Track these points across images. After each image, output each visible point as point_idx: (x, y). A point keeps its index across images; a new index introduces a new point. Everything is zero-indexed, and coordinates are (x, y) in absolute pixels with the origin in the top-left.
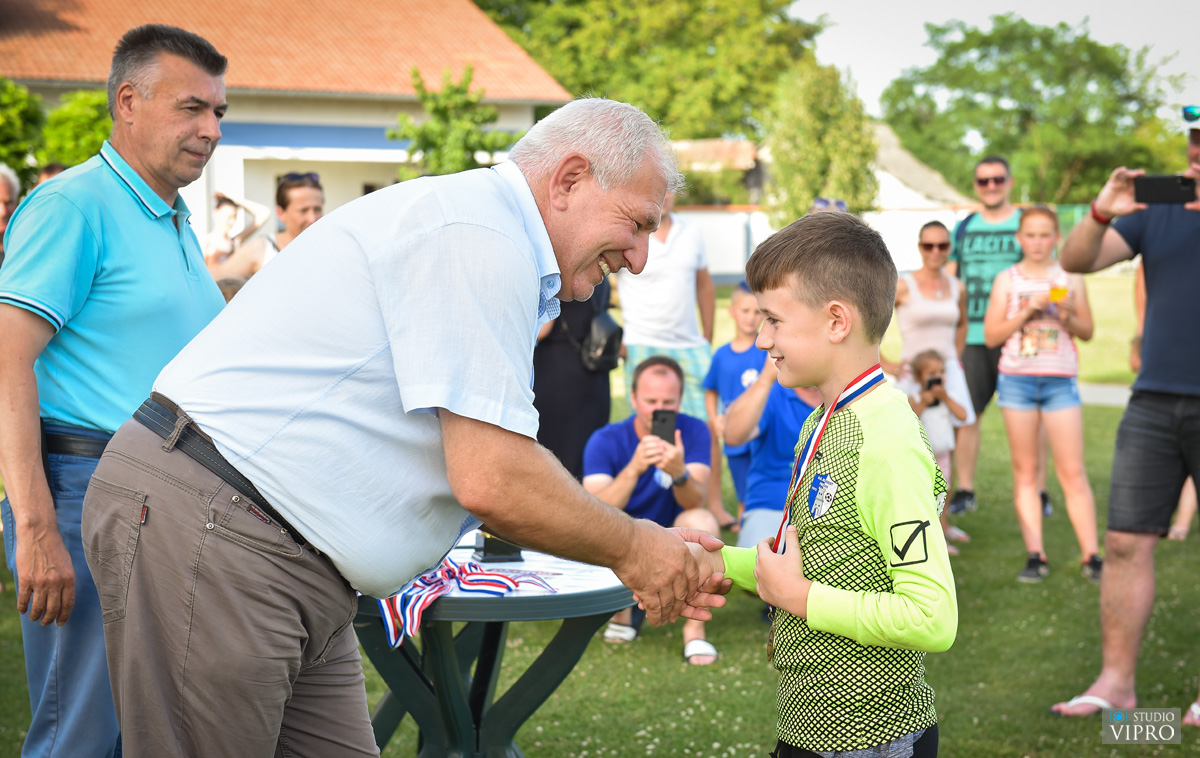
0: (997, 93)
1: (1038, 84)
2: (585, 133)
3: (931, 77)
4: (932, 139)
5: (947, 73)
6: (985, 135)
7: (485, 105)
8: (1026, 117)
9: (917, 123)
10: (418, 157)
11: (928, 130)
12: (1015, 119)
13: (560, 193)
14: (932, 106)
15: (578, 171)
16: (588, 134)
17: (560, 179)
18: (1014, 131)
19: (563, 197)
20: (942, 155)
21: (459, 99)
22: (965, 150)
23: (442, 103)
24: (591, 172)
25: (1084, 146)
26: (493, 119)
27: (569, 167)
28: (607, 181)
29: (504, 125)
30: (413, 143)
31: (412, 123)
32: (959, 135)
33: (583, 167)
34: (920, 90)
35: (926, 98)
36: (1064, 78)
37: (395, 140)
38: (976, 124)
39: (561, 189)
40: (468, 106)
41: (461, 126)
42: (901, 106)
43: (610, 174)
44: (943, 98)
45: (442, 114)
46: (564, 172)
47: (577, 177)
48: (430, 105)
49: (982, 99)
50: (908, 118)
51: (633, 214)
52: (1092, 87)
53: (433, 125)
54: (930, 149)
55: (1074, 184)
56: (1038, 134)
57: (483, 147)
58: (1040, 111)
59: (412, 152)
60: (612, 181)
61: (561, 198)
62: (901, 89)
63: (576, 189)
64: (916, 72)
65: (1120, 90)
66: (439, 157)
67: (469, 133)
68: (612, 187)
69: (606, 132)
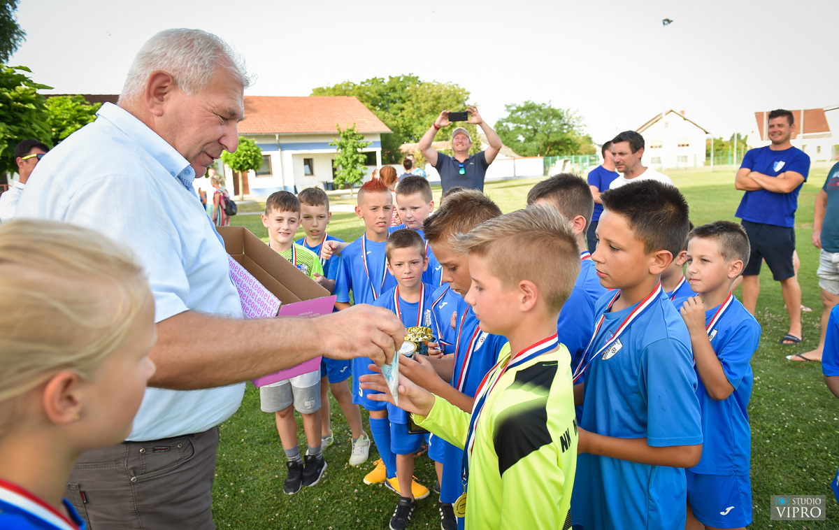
0: (527, 124)
1: (539, 121)
2: (166, 54)
3: (507, 120)
4: (509, 138)
5: (512, 119)
6: (524, 137)
7: (359, 134)
8: (536, 131)
9: (505, 134)
10: (340, 150)
11: (507, 136)
12: (533, 131)
13: (156, 103)
14: (508, 129)
15: (166, 84)
16: (168, 55)
17: (152, 92)
18: (532, 135)
19: (159, 106)
20: (511, 143)
21: (351, 133)
22: (519, 141)
23: (346, 134)
24: (175, 84)
25: (552, 139)
26: (362, 138)
27: (157, 82)
28: (190, 89)
29: (366, 139)
30: (338, 146)
31: (337, 141)
32: (517, 137)
33: (168, 81)
34: (504, 124)
35: (506, 126)
36: (546, 119)
37: (332, 146)
38: (522, 134)
39: (155, 100)
40: (354, 134)
41: (351, 141)
42: (500, 129)
43: (191, 82)
44: (511, 126)
45: (346, 137)
46: (154, 86)
47: (166, 90)
48: (342, 135)
49: (524, 126)
50: (501, 132)
51: (216, 110)
52: (554, 121)
53: (344, 141)
54: (508, 141)
55: (550, 150)
56: (538, 136)
57: (359, 147)
58: (540, 129)
59: (338, 150)
60: (193, 87)
61: (157, 107)
62: (500, 124)
63: (168, 99)
64: (503, 119)
65: (563, 123)
66: (345, 151)
67: (354, 143)
68: (196, 93)
69: (181, 51)
